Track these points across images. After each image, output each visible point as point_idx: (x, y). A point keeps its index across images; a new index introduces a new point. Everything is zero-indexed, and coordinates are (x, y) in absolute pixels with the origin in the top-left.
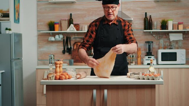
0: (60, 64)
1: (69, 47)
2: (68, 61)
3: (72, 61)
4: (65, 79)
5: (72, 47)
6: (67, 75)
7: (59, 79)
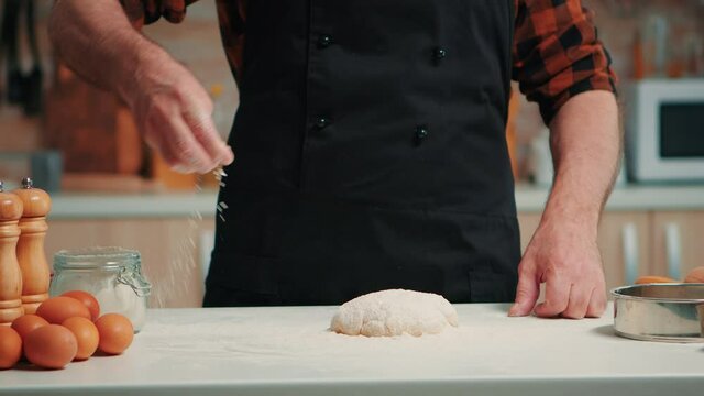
0: (27, 216)
1: (26, 64)
2: (20, 166)
3: (54, 160)
4: (76, 360)
5: (47, 66)
6: (93, 315)
7: (24, 363)
